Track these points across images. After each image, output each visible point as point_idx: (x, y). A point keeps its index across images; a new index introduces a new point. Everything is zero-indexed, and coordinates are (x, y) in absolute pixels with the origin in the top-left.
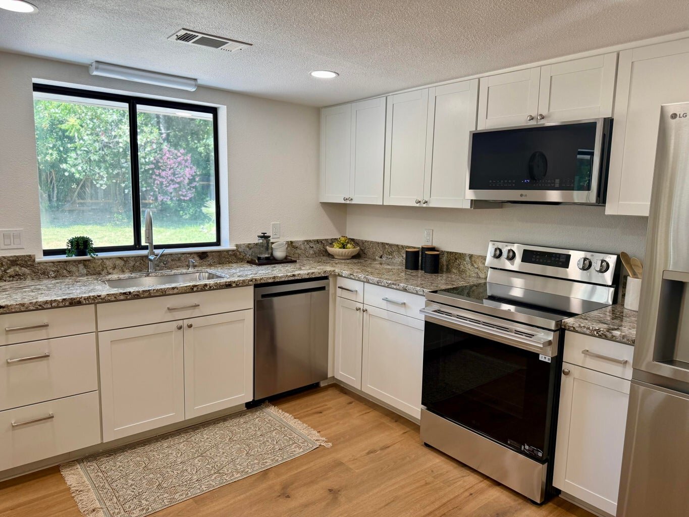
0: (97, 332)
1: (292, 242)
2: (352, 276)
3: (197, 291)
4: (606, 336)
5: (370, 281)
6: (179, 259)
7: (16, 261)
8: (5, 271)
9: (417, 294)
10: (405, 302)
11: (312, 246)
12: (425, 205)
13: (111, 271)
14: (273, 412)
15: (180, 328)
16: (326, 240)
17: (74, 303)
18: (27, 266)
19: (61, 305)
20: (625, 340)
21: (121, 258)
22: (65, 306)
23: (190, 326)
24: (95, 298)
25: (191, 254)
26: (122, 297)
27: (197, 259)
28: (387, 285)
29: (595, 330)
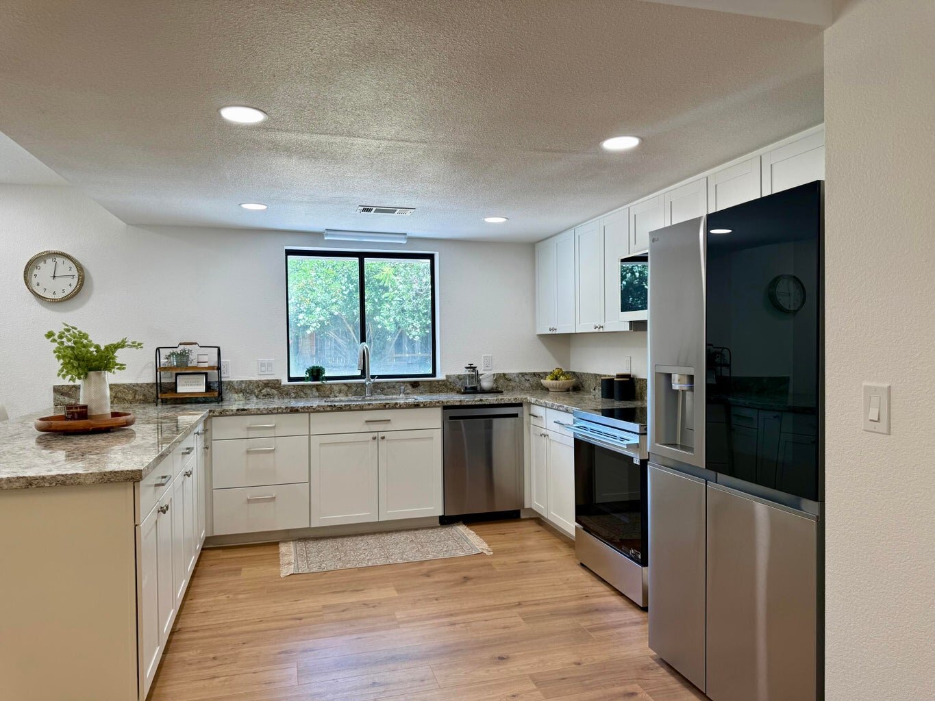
0: (310, 435)
1: (504, 375)
2: (537, 403)
3: (389, 409)
6: (394, 387)
7: (268, 384)
8: (260, 391)
9: (573, 413)
11: (527, 378)
13: (337, 395)
14: (461, 529)
15: (374, 438)
16: (544, 373)
17: (294, 411)
18: (275, 388)
19: (284, 411)
21: (345, 384)
22: (287, 413)
23: (383, 438)
24: (308, 408)
25: (404, 382)
26: (329, 409)
27: (410, 387)
28: (556, 408)
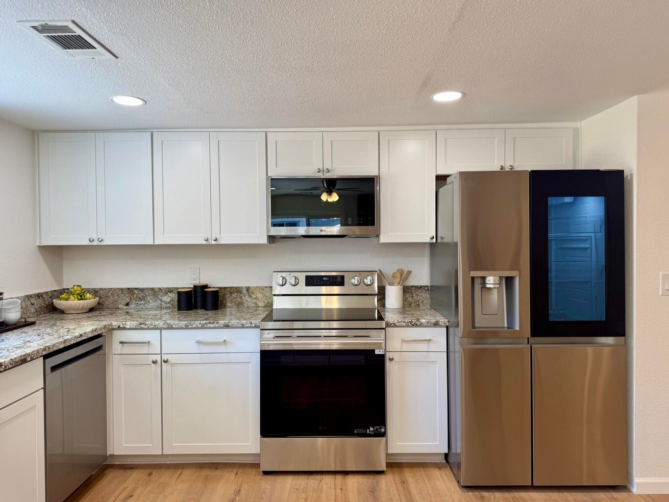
2: (143, 326)
4: (417, 325)
5: (174, 326)
9: (243, 327)
10: (225, 339)
12: (214, 243)
20: (429, 324)
28: (200, 326)
29: (409, 322)
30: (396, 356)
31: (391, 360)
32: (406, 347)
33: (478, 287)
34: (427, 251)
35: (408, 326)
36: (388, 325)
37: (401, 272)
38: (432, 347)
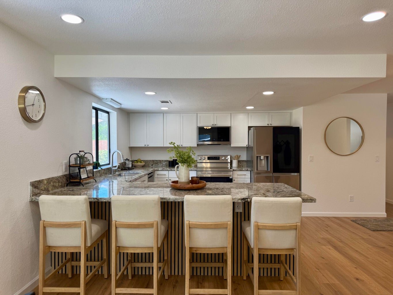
2: (164, 170)
4: (242, 170)
5: (172, 170)
9: (192, 170)
12: (181, 146)
20: (245, 170)
29: (240, 169)
30: (236, 179)
31: (234, 180)
32: (239, 177)
33: (259, 159)
34: (246, 149)
35: (239, 171)
36: (233, 170)
37: (237, 156)
38: (246, 177)
